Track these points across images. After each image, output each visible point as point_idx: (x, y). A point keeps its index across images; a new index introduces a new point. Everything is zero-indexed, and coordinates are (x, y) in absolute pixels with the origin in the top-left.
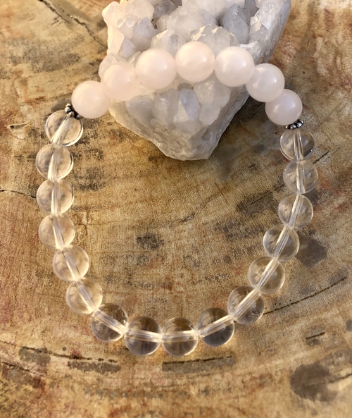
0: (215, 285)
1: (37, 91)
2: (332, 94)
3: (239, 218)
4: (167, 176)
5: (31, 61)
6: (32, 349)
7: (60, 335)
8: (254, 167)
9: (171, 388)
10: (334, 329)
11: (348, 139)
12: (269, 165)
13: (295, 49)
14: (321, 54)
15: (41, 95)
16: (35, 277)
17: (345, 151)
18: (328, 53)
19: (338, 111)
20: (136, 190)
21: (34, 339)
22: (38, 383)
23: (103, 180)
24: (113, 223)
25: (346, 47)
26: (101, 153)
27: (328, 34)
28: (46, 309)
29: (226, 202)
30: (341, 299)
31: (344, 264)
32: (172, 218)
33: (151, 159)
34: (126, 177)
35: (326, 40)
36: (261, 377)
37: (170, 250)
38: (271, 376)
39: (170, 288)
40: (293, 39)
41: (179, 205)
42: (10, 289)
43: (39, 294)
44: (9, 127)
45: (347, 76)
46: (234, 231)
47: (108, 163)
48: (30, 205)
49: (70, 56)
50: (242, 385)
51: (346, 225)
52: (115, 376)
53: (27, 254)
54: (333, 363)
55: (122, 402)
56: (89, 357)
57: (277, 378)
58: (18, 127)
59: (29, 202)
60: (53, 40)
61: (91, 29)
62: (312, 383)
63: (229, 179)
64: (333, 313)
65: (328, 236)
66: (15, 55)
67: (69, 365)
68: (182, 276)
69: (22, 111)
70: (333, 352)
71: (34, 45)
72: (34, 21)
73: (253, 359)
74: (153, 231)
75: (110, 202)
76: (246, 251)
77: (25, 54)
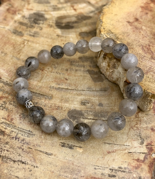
0: (58, 75)
4: (60, 41)
10: (93, 103)
15: (32, 8)
20: (47, 42)
24: (34, 47)
26: (42, 28)
33: (57, 35)
36: (58, 107)
38: (62, 108)
39: (42, 71)
44: (17, 13)
47: (42, 32)
50: (50, 106)
52: (9, 87)
53: (2, 46)
54: (87, 113)
55: (7, 95)
56: (4, 79)
57: (64, 109)
58: (20, 14)
59: (11, 33)
64: (95, 98)
68: (49, 69)
69: (24, 10)
70: (89, 110)
73: (59, 101)
76: (75, 70)
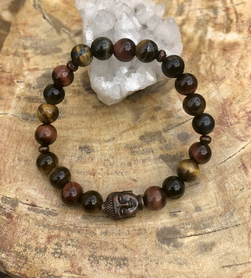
0: (120, 177)
1: (35, 65)
3: (140, 144)
4: (102, 117)
5: (34, 49)
6: (9, 198)
7: (26, 192)
8: (153, 118)
9: (86, 229)
10: (187, 210)
12: (162, 118)
13: (188, 59)
14: (203, 63)
15: (37, 67)
16: (17, 160)
18: (207, 63)
19: (208, 94)
20: (83, 122)
21: (11, 193)
22: (9, 216)
23: (64, 115)
24: (66, 138)
25: (218, 60)
27: (209, 52)
28: (20, 178)
29: (134, 134)
30: (194, 194)
32: (101, 139)
33: (94, 107)
34: (78, 115)
35: (208, 55)
36: (139, 230)
37: (97, 156)
38: (145, 230)
39: (94, 175)
41: (106, 133)
42: (2, 165)
43: (18, 170)
44: (15, 81)
45: (216, 76)
46: (136, 150)
47: (69, 106)
48: (21, 123)
49: (57, 48)
50: (127, 233)
52: (54, 218)
53: (14, 148)
54: (184, 228)
55: (56, 232)
56: (41, 206)
57: (149, 232)
58: (21, 82)
59: (20, 121)
60: (49, 39)
61: (71, 36)
62: (169, 237)
63: (138, 122)
64: (187, 201)
66: (25, 44)
67: (29, 209)
68: (102, 169)
69: (24, 74)
70: (185, 222)
71: (37, 41)
72: (39, 29)
74: (89, 144)
75: (67, 126)
76: (141, 161)
77: (31, 45)
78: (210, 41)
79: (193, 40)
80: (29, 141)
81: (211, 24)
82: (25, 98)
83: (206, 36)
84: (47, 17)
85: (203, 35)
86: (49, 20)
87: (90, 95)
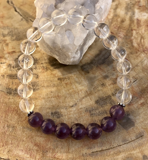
1: (13, 48)
2: (139, 55)
3: (96, 107)
4: (65, 87)
5: (10, 36)
6: (3, 159)
7: (15, 153)
8: (103, 85)
11: (146, 75)
12: (110, 84)
13: (123, 35)
14: (135, 37)
15: (14, 50)
16: (6, 127)
17: (144, 80)
18: (138, 37)
19: (142, 62)
20: (52, 92)
21: (4, 154)
23: (38, 87)
24: (41, 106)
25: (146, 35)
26: (38, 75)
27: (138, 29)
28: (10, 142)
29: (91, 99)
30: (141, 145)
31: (142, 129)
32: (67, 105)
33: (59, 79)
34: (48, 86)
35: (137, 32)
37: (65, 119)
40: (123, 31)
41: (70, 100)
43: (8, 135)
45: (146, 48)
46: (94, 112)
47: (40, 80)
48: (6, 96)
51: (144, 112)
58: (4, 63)
59: (6, 95)
60: (20, 28)
63: (92, 89)
64: (136, 151)
65: (135, 117)
66: (4, 33)
69: (5, 56)
71: (12, 30)
72: (13, 20)
74: (58, 110)
75: (40, 97)
77: (8, 33)
78: (138, 20)
79: (125, 20)
80: (13, 111)
81: (137, 7)
82: (7, 76)
83: (134, 16)
84: (18, 10)
85: (132, 16)
86: (20, 12)
87: (55, 70)
